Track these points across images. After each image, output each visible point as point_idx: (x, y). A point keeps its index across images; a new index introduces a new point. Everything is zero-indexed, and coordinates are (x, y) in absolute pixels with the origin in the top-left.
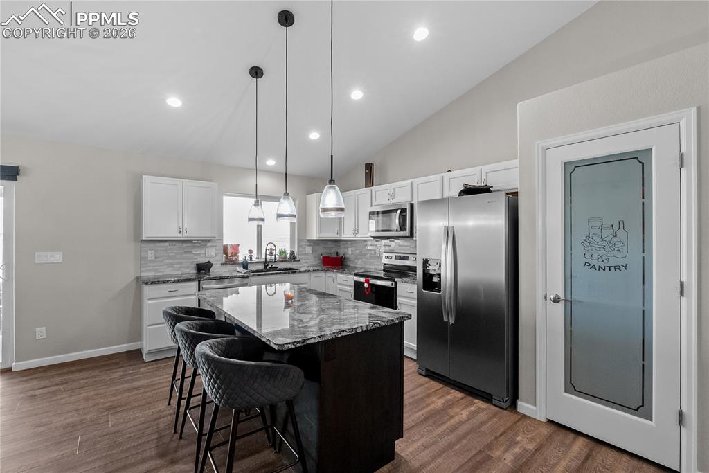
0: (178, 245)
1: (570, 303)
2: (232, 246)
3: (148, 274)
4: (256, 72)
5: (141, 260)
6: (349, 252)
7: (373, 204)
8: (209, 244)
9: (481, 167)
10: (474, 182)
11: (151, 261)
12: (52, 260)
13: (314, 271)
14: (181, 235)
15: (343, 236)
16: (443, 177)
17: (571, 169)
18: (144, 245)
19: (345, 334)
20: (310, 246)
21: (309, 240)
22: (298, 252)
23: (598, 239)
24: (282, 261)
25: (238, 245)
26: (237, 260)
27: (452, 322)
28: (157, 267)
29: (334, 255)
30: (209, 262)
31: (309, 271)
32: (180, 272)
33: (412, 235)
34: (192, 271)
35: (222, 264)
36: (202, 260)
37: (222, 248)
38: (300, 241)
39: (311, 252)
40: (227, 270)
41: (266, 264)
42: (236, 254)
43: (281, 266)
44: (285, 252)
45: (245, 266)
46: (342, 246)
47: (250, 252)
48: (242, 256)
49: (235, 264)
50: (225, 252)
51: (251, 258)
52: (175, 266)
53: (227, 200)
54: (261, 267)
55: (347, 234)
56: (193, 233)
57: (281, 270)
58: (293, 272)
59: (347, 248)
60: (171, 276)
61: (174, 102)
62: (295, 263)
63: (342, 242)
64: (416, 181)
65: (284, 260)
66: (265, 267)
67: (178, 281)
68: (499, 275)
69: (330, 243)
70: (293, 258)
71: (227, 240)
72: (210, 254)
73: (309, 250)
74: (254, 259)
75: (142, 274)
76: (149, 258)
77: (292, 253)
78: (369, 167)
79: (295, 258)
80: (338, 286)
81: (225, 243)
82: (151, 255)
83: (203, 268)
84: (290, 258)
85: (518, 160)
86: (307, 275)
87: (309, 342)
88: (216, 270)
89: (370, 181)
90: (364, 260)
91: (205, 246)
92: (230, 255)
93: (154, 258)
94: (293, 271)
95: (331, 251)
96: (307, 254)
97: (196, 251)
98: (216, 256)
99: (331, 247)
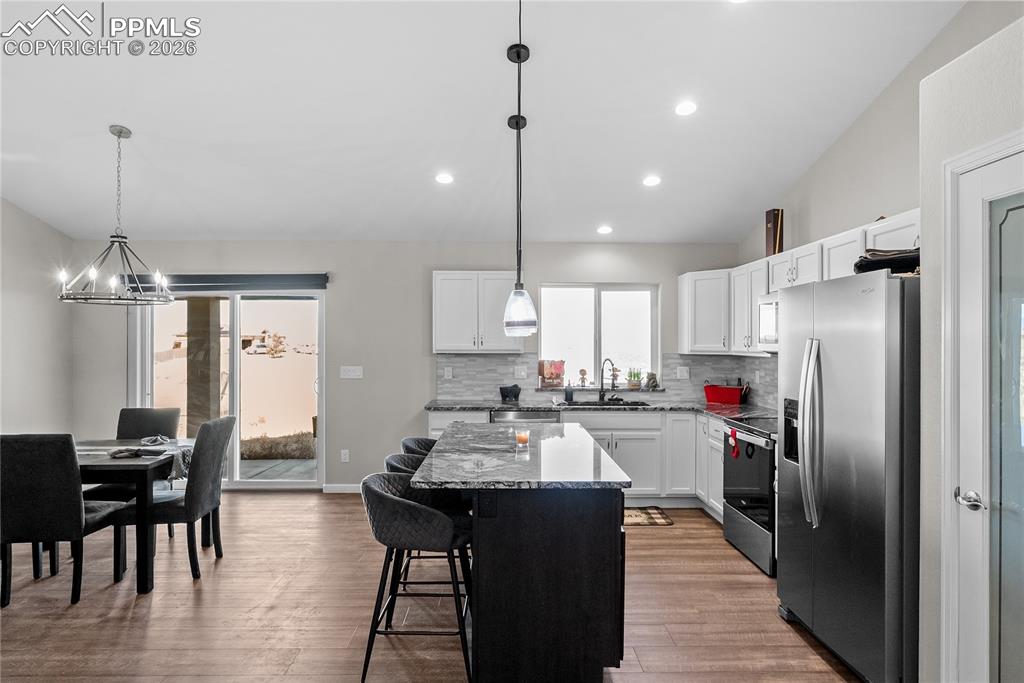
0: (481, 360)
2: (553, 364)
3: (444, 398)
5: (437, 379)
6: (756, 380)
7: (770, 291)
8: (519, 360)
11: (449, 381)
12: (352, 375)
13: (672, 409)
14: (476, 348)
15: (733, 349)
17: (1001, 216)
18: (438, 360)
19: (501, 486)
20: (685, 365)
22: (662, 375)
24: (632, 390)
25: (563, 362)
26: (559, 384)
28: (454, 390)
29: (734, 385)
30: (516, 386)
32: (481, 398)
34: (494, 399)
35: (537, 390)
36: (509, 383)
37: (537, 366)
38: (665, 357)
39: (687, 376)
40: (544, 399)
41: (605, 394)
42: (558, 376)
43: (629, 397)
44: (638, 375)
45: (569, 394)
46: (748, 368)
47: (583, 372)
48: (571, 379)
49: (556, 390)
50: (541, 372)
51: (583, 380)
52: (476, 389)
54: (595, 398)
55: (738, 346)
56: (490, 345)
57: (627, 404)
59: (753, 371)
60: (456, 403)
62: (656, 394)
63: (747, 360)
64: (827, 242)
65: (636, 390)
66: (602, 397)
67: (464, 409)
69: (727, 361)
70: (653, 385)
71: (547, 355)
72: (522, 376)
73: (682, 372)
74: (587, 384)
75: (439, 398)
76: (446, 377)
77: (652, 377)
79: (656, 386)
80: (709, 440)
81: (540, 358)
82: (448, 373)
83: (510, 394)
84: (647, 385)
88: (528, 399)
91: (514, 363)
92: (549, 378)
93: (450, 377)
96: (679, 380)
97: (501, 369)
98: (528, 377)
99: (733, 370)
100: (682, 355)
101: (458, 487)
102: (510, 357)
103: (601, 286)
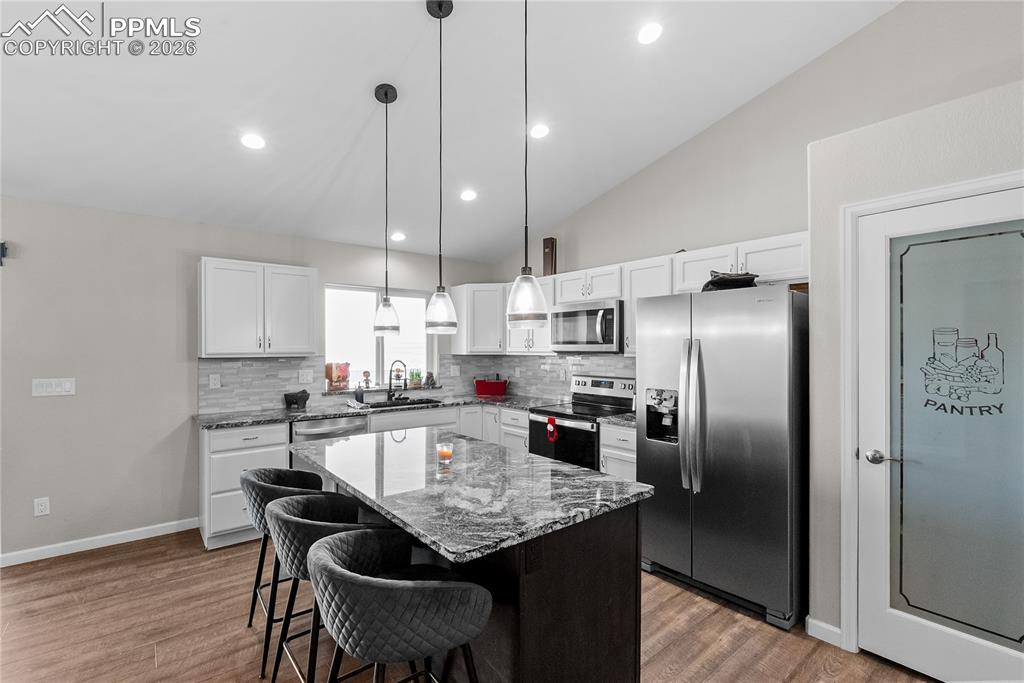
0: (257, 365)
2: (338, 366)
3: (209, 411)
4: (386, 94)
5: (199, 389)
6: (516, 375)
7: (558, 301)
8: (304, 363)
9: (737, 244)
10: (726, 268)
11: (216, 391)
12: (60, 391)
13: (465, 403)
14: (261, 350)
15: (508, 349)
16: (672, 260)
17: (901, 250)
18: (203, 366)
19: (558, 527)
20: (458, 364)
21: (454, 356)
22: (439, 374)
23: (950, 363)
24: (415, 389)
25: (348, 365)
26: (346, 387)
27: (697, 489)
28: (224, 401)
29: (493, 379)
30: (304, 392)
31: (458, 404)
32: (259, 408)
33: (621, 350)
34: (279, 405)
35: (324, 395)
36: (293, 388)
37: (324, 369)
38: (442, 358)
39: (458, 374)
40: (332, 403)
41: (390, 393)
42: (344, 378)
43: (414, 396)
44: (418, 375)
45: (359, 396)
46: (504, 364)
47: (366, 374)
48: (354, 383)
49: (344, 393)
50: (328, 375)
51: (367, 383)
52: (252, 398)
54: (383, 398)
55: (515, 348)
56: (280, 348)
57: (413, 403)
58: (433, 407)
59: (514, 368)
60: (246, 414)
61: (253, 141)
62: (434, 391)
63: (504, 359)
64: (628, 266)
65: (417, 387)
66: (390, 398)
67: (258, 423)
69: (487, 360)
70: (431, 383)
71: (331, 358)
72: (306, 379)
73: (454, 370)
74: (372, 385)
75: (201, 412)
76: (212, 386)
77: (430, 376)
78: (550, 244)
79: (434, 383)
80: (503, 427)
81: (328, 361)
82: (214, 381)
83: (295, 401)
84: (427, 383)
85: (808, 233)
86: (455, 410)
87: (504, 545)
88: (316, 404)
89: (551, 265)
90: (539, 386)
91: (298, 367)
92: (336, 381)
93: (219, 386)
94: (432, 404)
95: (489, 373)
96: (452, 378)
97: (283, 374)
98: (314, 382)
99: (490, 366)
100: (455, 356)
101: (515, 543)
102: (294, 361)
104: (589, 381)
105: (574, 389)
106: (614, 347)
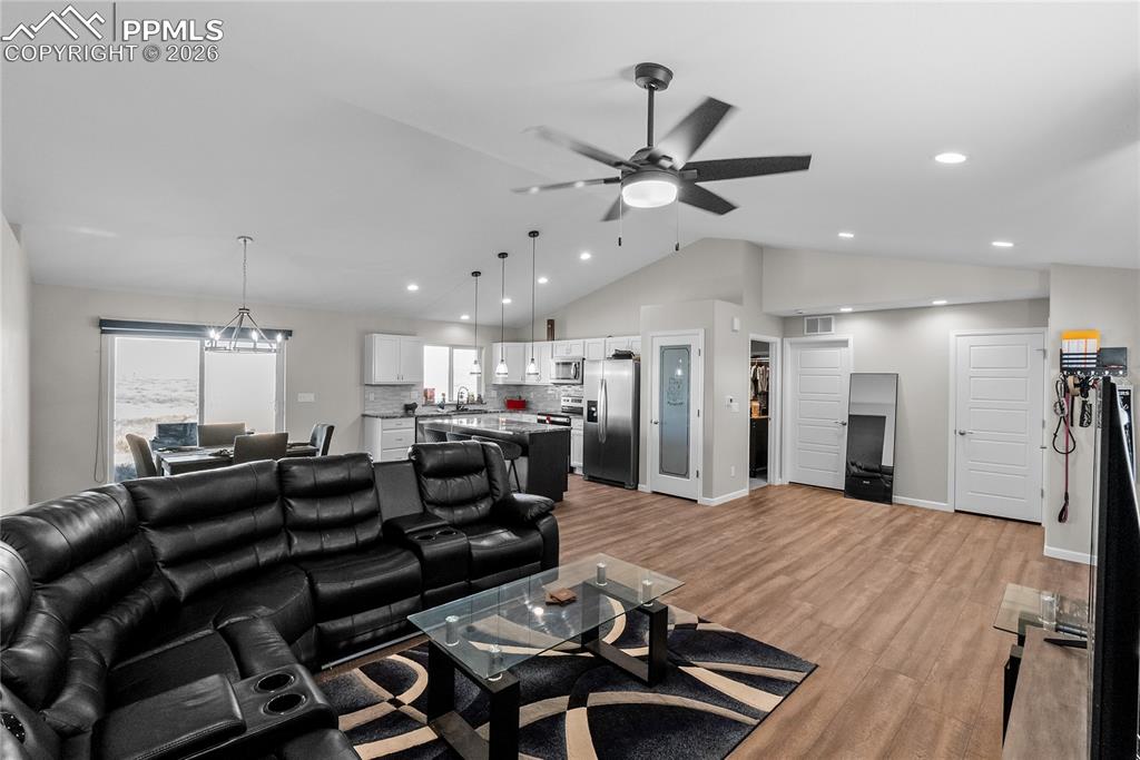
0: (391, 389)
1: (662, 424)
2: (430, 390)
3: (367, 413)
4: (476, 274)
5: (365, 401)
6: (531, 396)
7: (554, 356)
8: (413, 388)
11: (372, 402)
12: (308, 400)
13: (501, 412)
14: (398, 381)
15: (526, 381)
16: (605, 341)
18: (366, 388)
20: (496, 390)
22: (485, 395)
25: (434, 389)
26: (434, 401)
27: (604, 441)
28: (376, 407)
29: (517, 399)
30: (414, 403)
31: (497, 412)
32: (395, 411)
33: (582, 383)
34: (402, 411)
35: (423, 405)
36: (408, 402)
37: (423, 391)
38: (486, 386)
39: (496, 396)
41: (458, 406)
42: (432, 397)
43: (471, 408)
44: (473, 396)
45: (442, 406)
46: (525, 391)
47: (444, 395)
48: (438, 399)
49: (433, 405)
50: (425, 395)
51: (445, 399)
52: (388, 406)
53: (428, 350)
54: (454, 408)
55: (530, 381)
56: (406, 380)
59: (530, 392)
61: (413, 288)
62: (483, 405)
63: (524, 387)
64: (587, 340)
65: (473, 404)
66: (458, 408)
67: (402, 417)
68: (628, 414)
69: (513, 388)
70: (480, 401)
71: (427, 385)
72: (414, 397)
73: (494, 393)
74: (447, 401)
76: (370, 399)
77: (479, 397)
78: (551, 323)
79: (482, 401)
81: (425, 387)
82: (372, 397)
83: (410, 408)
84: (478, 401)
85: (641, 336)
88: (420, 411)
89: (551, 336)
90: (544, 402)
91: (410, 390)
92: (429, 398)
93: (374, 399)
94: (480, 412)
95: (515, 396)
96: (493, 398)
97: (404, 393)
98: (419, 398)
99: (514, 392)
100: (495, 385)
102: (407, 387)
103: (453, 346)
104: (570, 399)
105: (563, 403)
106: (579, 381)
